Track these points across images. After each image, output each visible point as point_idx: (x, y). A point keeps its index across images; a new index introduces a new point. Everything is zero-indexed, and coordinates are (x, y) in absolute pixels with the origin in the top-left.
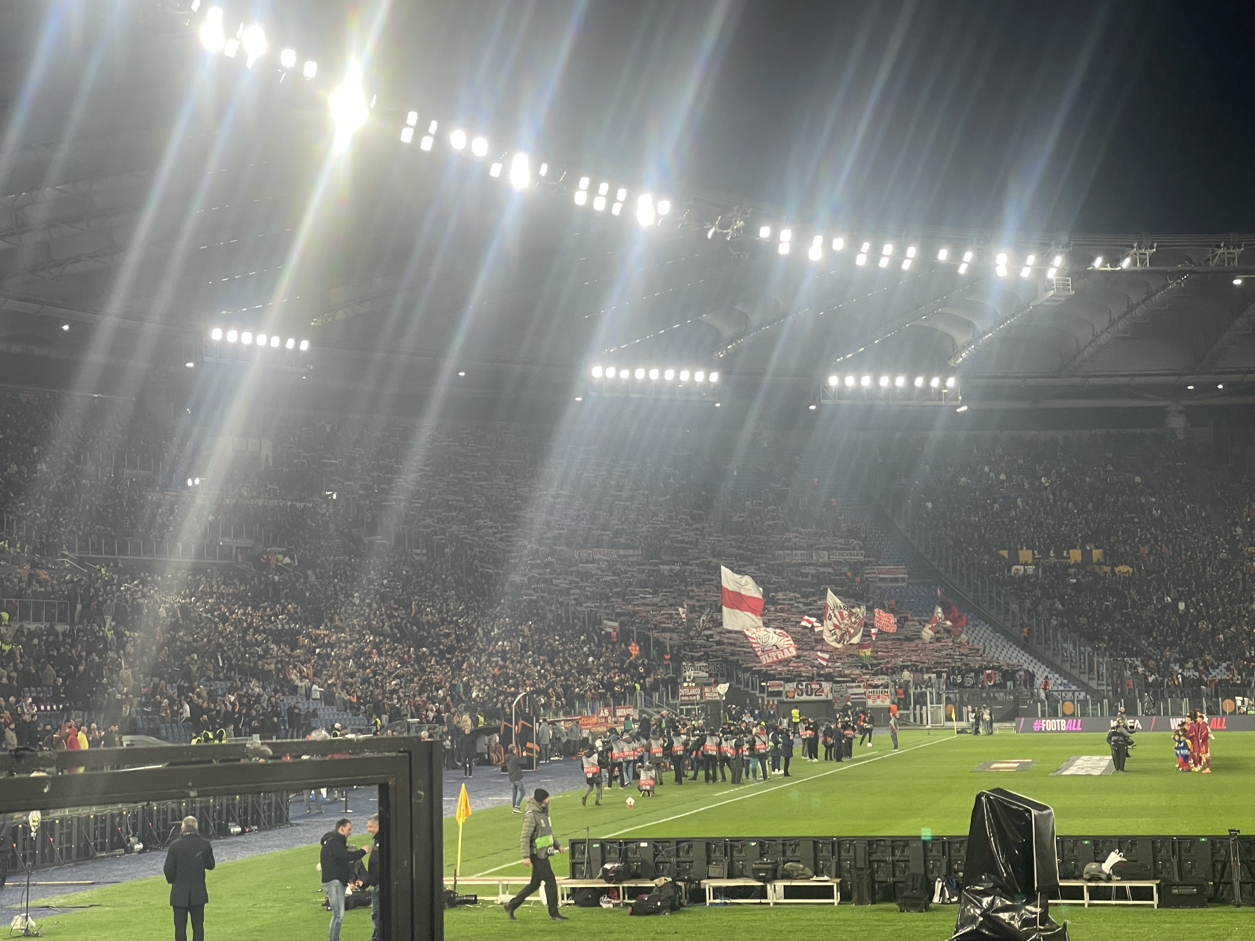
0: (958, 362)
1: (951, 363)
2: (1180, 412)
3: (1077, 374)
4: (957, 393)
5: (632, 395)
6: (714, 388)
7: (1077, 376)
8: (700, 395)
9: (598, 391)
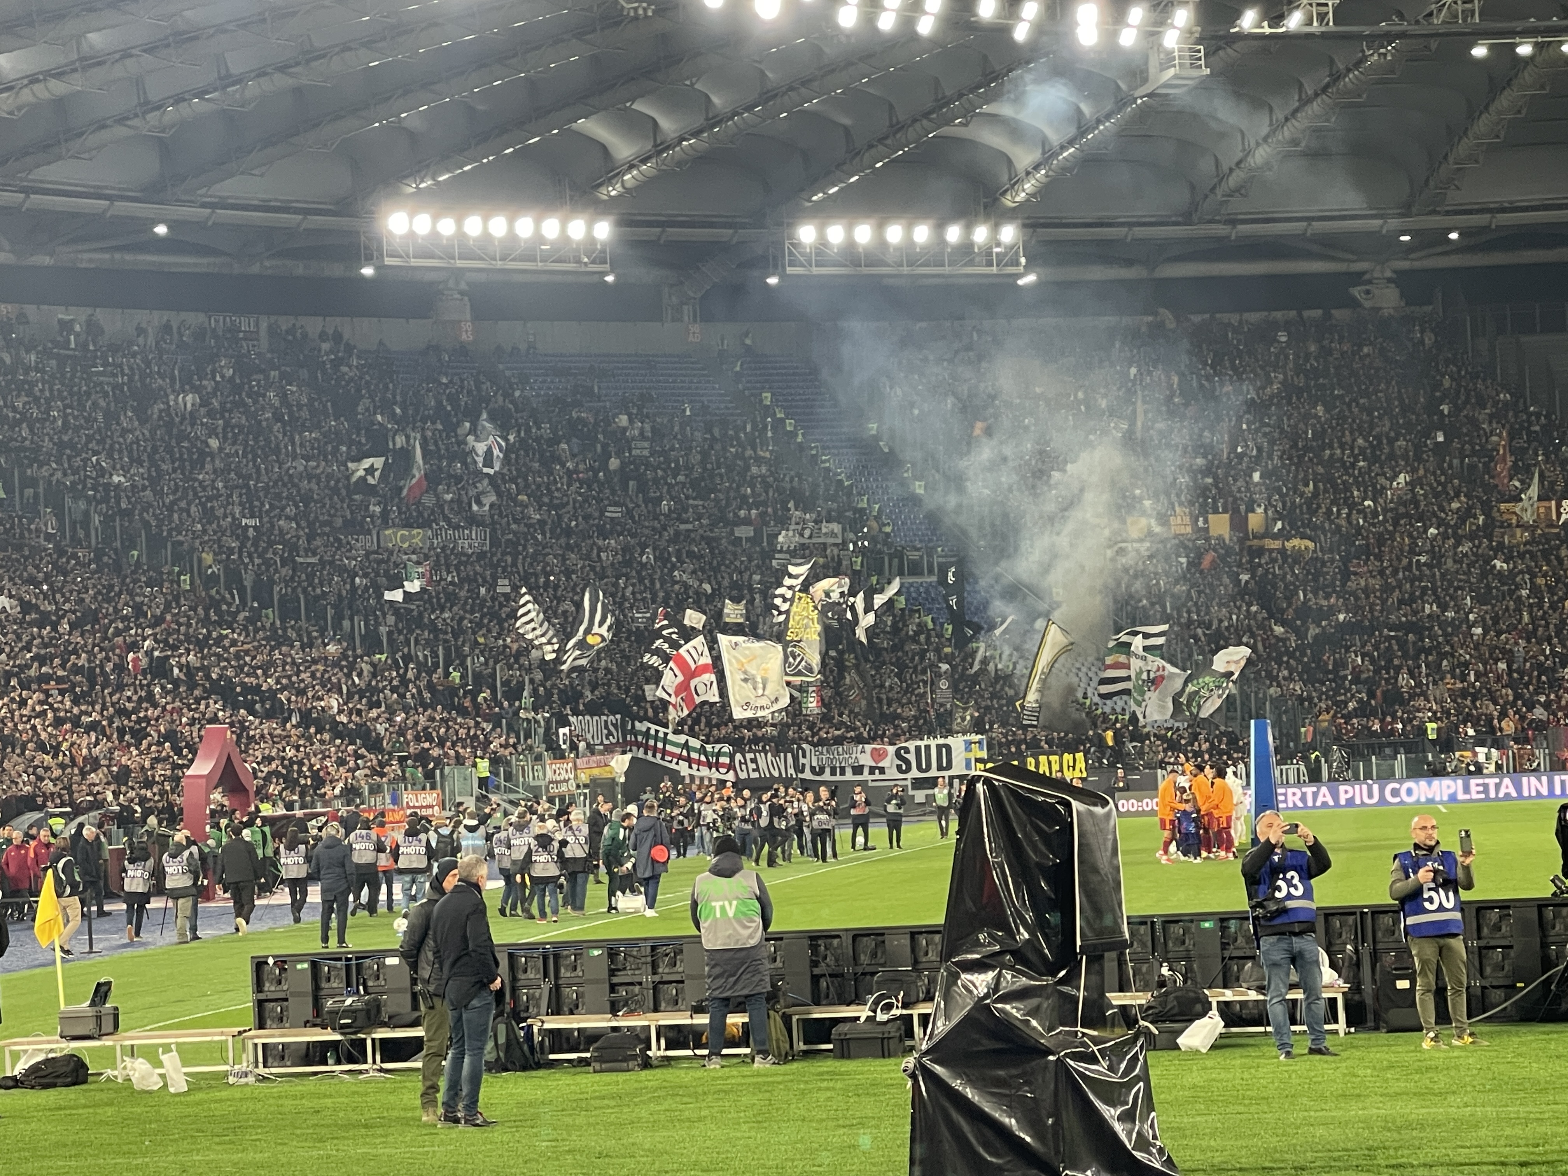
0: (1018, 199)
1: (1008, 202)
2: (1390, 280)
3: (1216, 218)
4: (1017, 253)
5: (460, 263)
6: (603, 251)
7: (1219, 222)
8: (579, 261)
9: (401, 257)
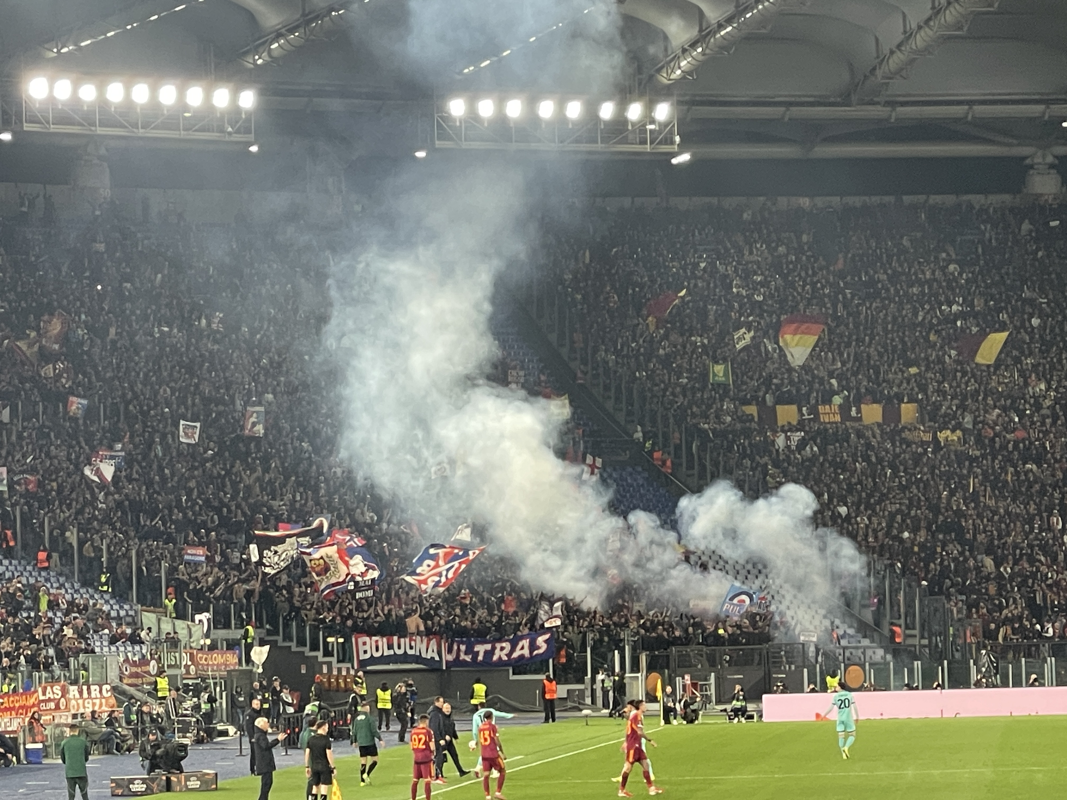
0: (673, 76)
1: (663, 79)
2: (1052, 166)
3: (876, 99)
4: (671, 132)
5: (100, 131)
6: (248, 120)
7: (878, 103)
8: (222, 130)
9: (39, 122)
